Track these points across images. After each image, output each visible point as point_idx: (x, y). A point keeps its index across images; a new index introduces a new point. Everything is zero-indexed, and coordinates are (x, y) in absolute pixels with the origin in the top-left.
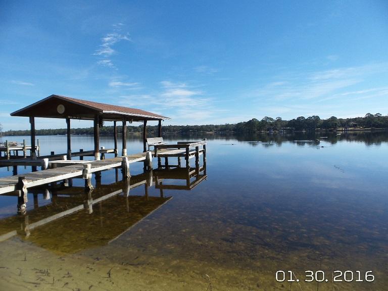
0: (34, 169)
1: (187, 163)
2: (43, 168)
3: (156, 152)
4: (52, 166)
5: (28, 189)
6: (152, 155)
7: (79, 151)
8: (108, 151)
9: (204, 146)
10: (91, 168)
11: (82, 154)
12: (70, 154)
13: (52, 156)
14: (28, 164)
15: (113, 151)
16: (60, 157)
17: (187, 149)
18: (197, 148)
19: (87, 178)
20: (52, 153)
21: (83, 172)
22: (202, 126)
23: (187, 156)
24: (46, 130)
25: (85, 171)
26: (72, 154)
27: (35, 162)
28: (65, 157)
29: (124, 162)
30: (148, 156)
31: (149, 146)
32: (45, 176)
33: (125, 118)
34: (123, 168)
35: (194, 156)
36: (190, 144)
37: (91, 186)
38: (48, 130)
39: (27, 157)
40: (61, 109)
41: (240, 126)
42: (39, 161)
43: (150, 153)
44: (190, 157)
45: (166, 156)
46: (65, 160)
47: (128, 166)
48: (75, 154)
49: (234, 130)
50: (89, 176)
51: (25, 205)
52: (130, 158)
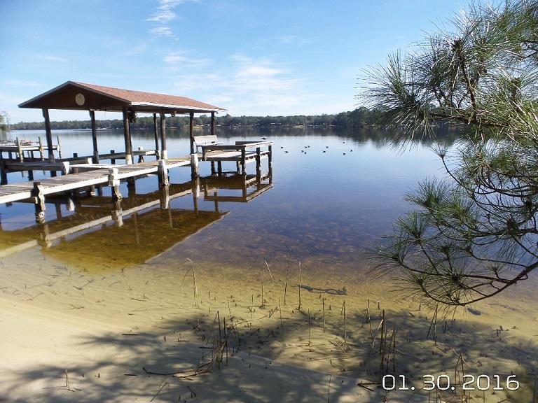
0: (53, 174)
1: (243, 168)
2: (63, 173)
3: (204, 154)
4: (72, 171)
5: (45, 196)
6: (199, 159)
7: (109, 153)
8: (147, 153)
9: (270, 147)
10: (119, 173)
11: (113, 156)
12: (98, 157)
13: (75, 159)
14: (47, 168)
15: (154, 152)
16: (84, 160)
17: (243, 151)
18: (258, 150)
19: (114, 185)
20: (75, 155)
21: (109, 179)
22: (288, 117)
23: (242, 160)
24: (70, 122)
25: (110, 177)
26: (100, 156)
27: (54, 166)
28: (90, 160)
29: (160, 167)
30: (192, 159)
31: (198, 146)
32: (64, 182)
33: (163, 110)
34: (160, 174)
35: (254, 160)
36: (247, 145)
37: (119, 195)
38: (74, 122)
39: (46, 159)
40: (80, 99)
41: (342, 118)
42: (58, 165)
43: (196, 157)
44: (247, 162)
45: (219, 160)
46: (90, 164)
47: (166, 172)
48: (104, 157)
49: (334, 123)
50: (116, 182)
51: (43, 213)
52: (168, 162)
